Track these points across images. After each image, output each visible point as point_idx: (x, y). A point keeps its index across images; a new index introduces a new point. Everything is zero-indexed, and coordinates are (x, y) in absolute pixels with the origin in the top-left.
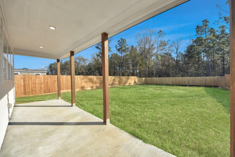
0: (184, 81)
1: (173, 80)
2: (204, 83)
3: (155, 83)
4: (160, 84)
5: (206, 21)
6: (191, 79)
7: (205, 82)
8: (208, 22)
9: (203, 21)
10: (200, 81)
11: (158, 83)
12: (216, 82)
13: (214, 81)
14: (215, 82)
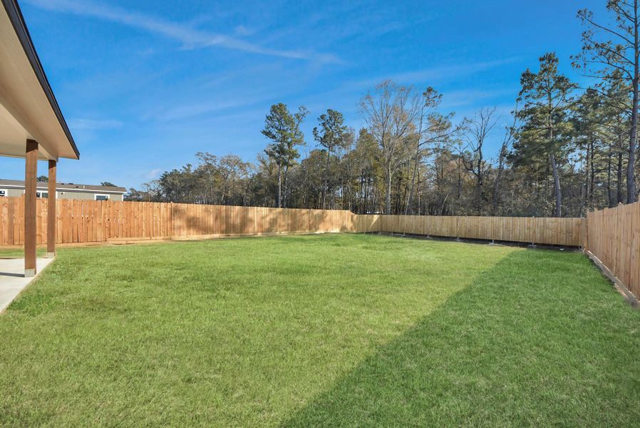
0: (482, 227)
1: (452, 224)
2: (539, 235)
3: (405, 232)
4: (419, 233)
5: (550, 59)
6: (502, 224)
7: (542, 234)
8: (557, 61)
9: (541, 59)
10: (529, 228)
11: (413, 232)
12: (574, 235)
13: (569, 232)
14: (572, 233)
